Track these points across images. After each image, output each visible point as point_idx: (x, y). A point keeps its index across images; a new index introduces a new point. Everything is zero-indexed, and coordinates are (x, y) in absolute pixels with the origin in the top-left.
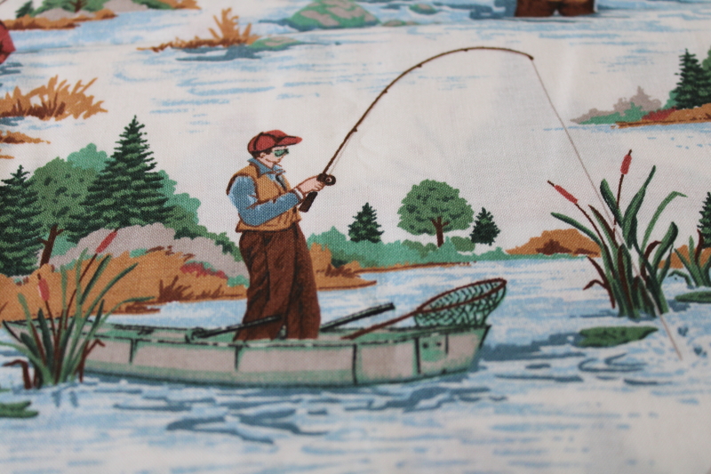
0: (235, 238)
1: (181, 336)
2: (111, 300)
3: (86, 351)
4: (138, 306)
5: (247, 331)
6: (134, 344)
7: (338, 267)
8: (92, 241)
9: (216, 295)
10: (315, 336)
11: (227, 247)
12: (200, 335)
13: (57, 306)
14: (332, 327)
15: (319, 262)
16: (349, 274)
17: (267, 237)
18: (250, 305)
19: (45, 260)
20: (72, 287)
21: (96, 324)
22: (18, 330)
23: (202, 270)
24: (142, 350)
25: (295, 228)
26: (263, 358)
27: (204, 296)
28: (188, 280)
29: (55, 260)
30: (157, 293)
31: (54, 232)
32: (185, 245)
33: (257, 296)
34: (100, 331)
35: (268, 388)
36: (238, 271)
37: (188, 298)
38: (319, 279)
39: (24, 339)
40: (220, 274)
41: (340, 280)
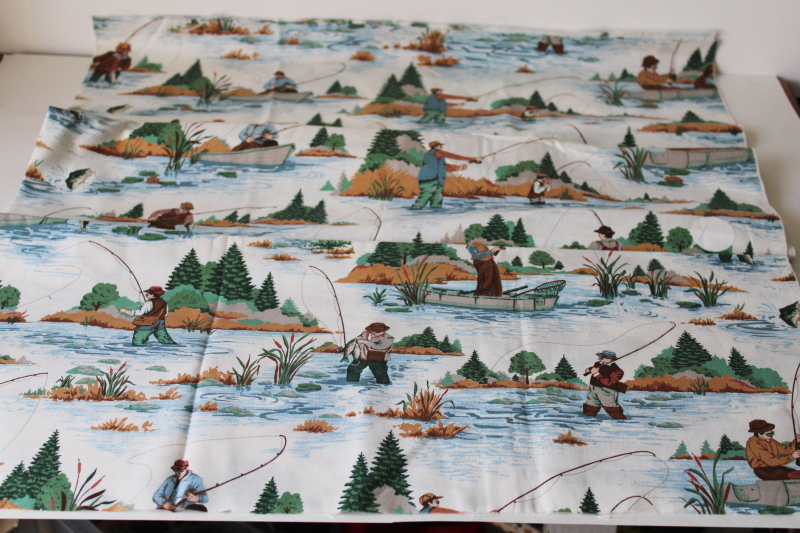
0: (472, 262)
1: (455, 293)
2: (430, 278)
3: (424, 297)
4: (439, 281)
5: (478, 293)
6: (441, 295)
7: (508, 272)
8: (420, 258)
9: (466, 279)
10: (500, 295)
11: (469, 264)
12: (462, 293)
13: (412, 281)
14: (507, 293)
15: (501, 271)
16: (512, 275)
17: (482, 263)
18: (478, 283)
19: (405, 263)
20: (416, 273)
21: (426, 287)
22: (400, 287)
23: (460, 270)
24: (444, 297)
25: (492, 260)
26: (483, 301)
27: (462, 279)
28: (455, 273)
29: (408, 263)
30: (445, 277)
31: (406, 255)
32: (453, 262)
33: (481, 280)
34: (428, 289)
35: (486, 310)
36: (473, 270)
37: (457, 280)
38: (502, 276)
39: (402, 290)
40: (467, 272)
41: (509, 277)
